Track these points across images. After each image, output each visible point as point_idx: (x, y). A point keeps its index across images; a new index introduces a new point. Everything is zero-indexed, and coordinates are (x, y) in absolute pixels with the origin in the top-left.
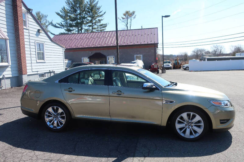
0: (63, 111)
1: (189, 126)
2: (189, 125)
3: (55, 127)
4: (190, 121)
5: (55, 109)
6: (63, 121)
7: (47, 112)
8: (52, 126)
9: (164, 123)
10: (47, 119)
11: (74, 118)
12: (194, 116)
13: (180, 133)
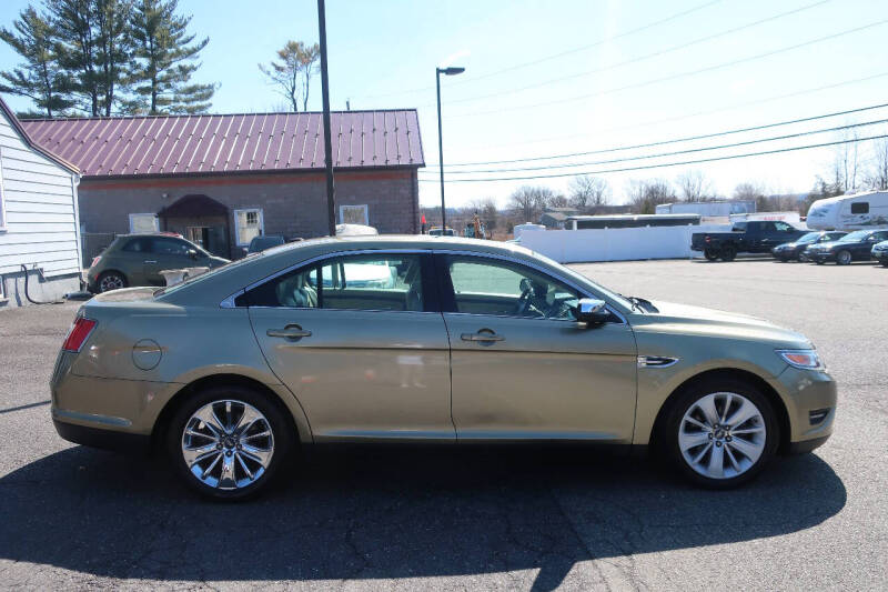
0: (262, 417)
1: (721, 438)
2: (720, 434)
3: (228, 482)
4: (723, 422)
5: (228, 409)
6: (265, 458)
7: (190, 426)
8: (212, 482)
9: (642, 436)
10: (191, 456)
11: (310, 440)
12: (736, 406)
13: (693, 463)
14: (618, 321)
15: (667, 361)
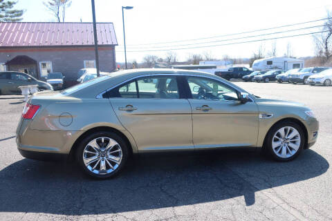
0: (117, 144)
2: (285, 142)
3: (103, 171)
4: (286, 137)
5: (103, 141)
7: (87, 149)
8: (96, 172)
9: (260, 144)
10: (87, 161)
11: (137, 152)
12: (291, 132)
13: (276, 153)
14: (251, 101)
15: (269, 116)
